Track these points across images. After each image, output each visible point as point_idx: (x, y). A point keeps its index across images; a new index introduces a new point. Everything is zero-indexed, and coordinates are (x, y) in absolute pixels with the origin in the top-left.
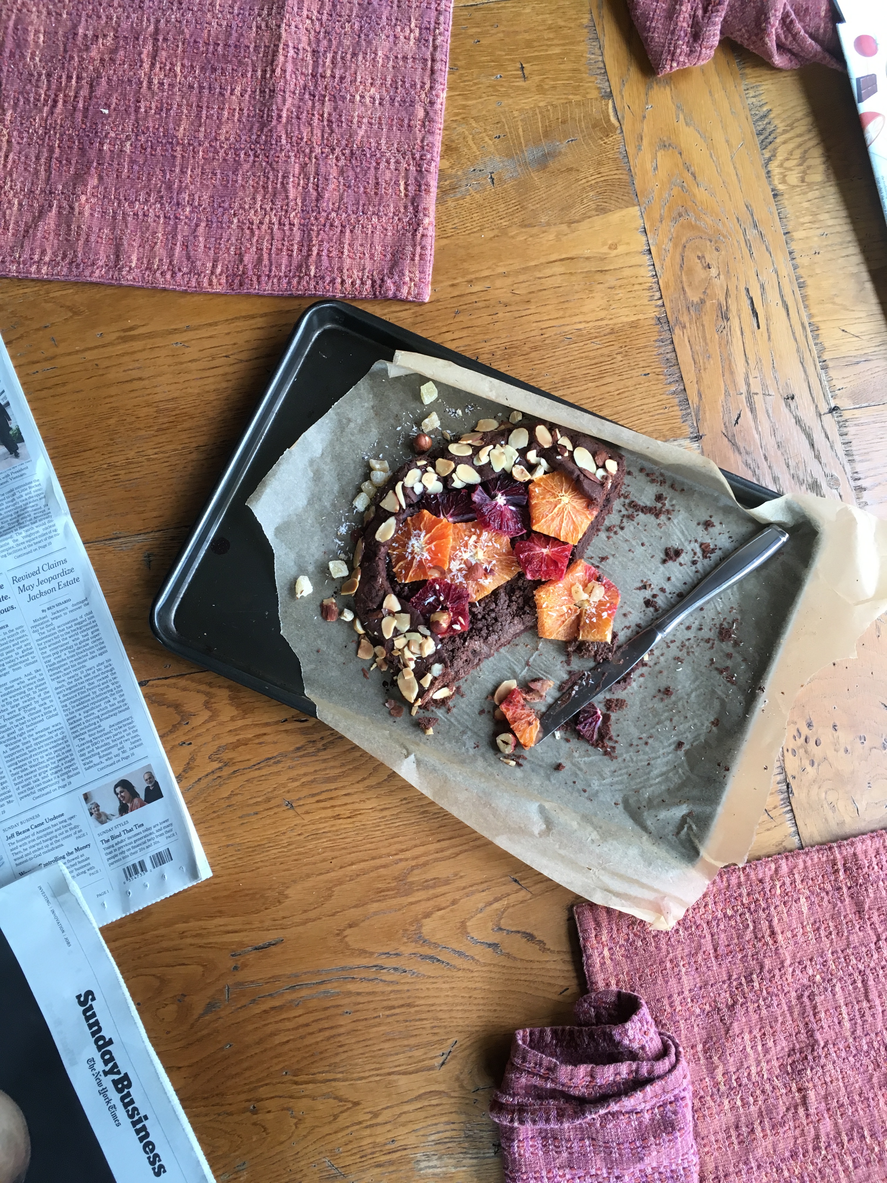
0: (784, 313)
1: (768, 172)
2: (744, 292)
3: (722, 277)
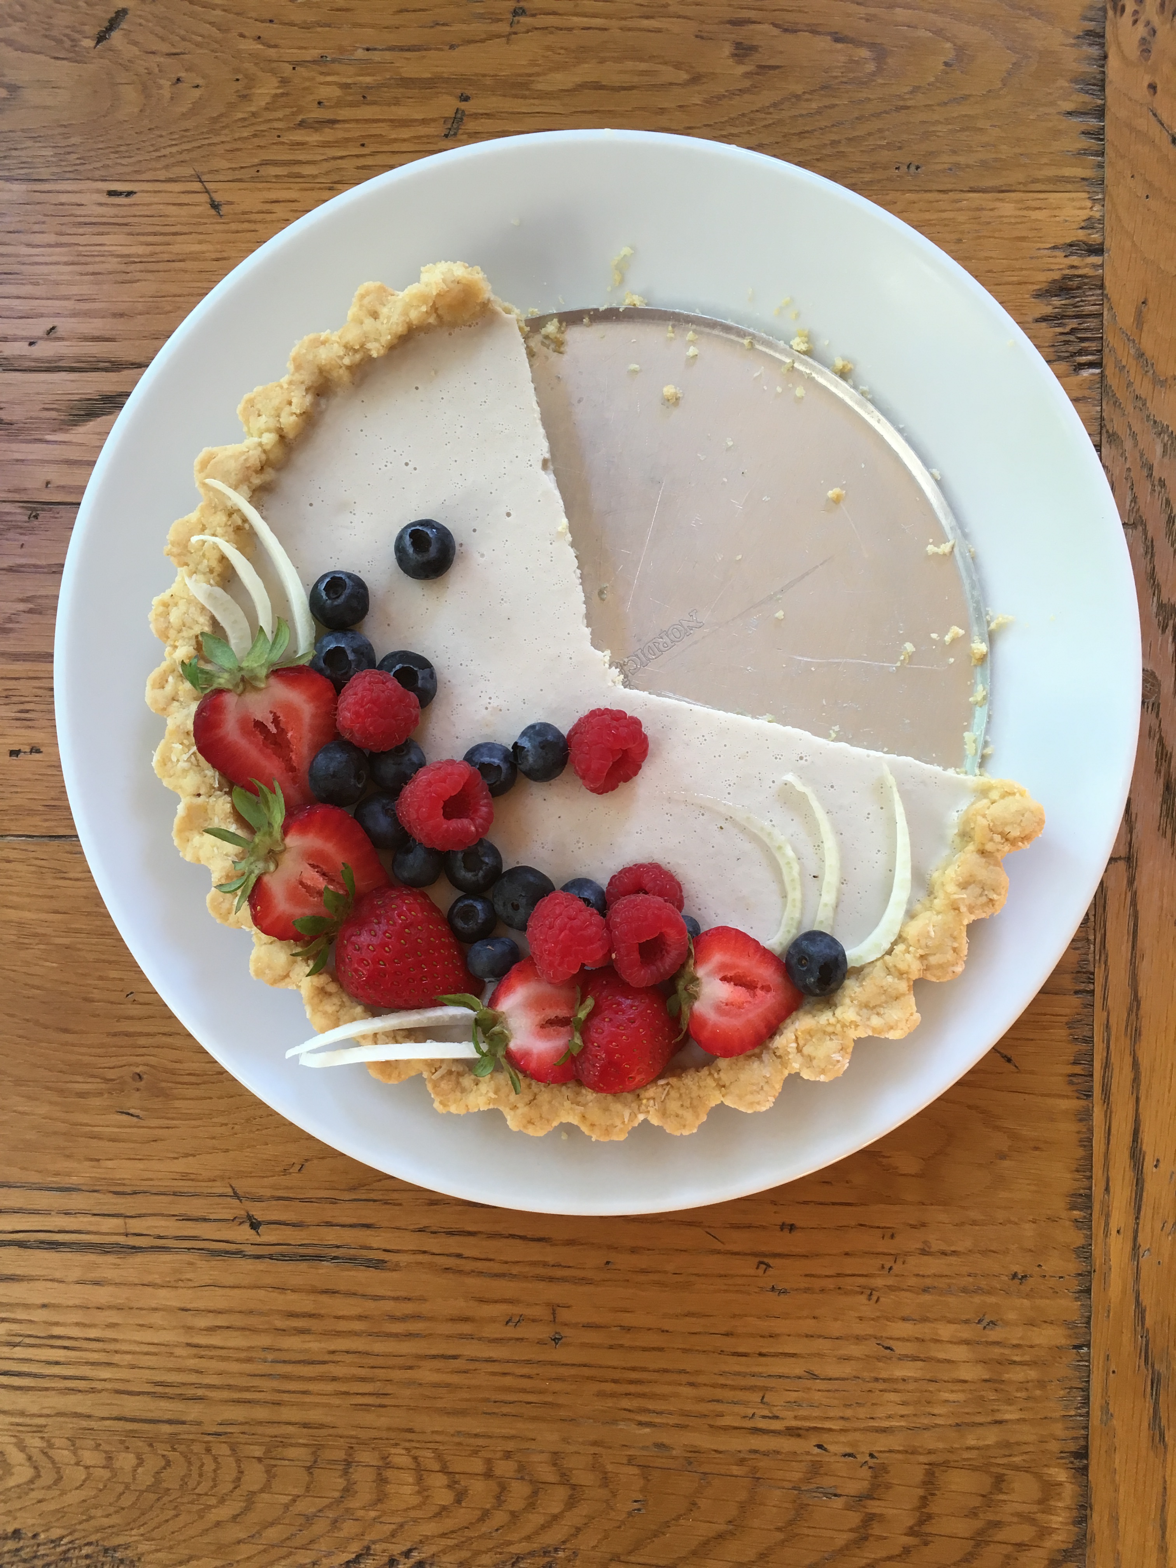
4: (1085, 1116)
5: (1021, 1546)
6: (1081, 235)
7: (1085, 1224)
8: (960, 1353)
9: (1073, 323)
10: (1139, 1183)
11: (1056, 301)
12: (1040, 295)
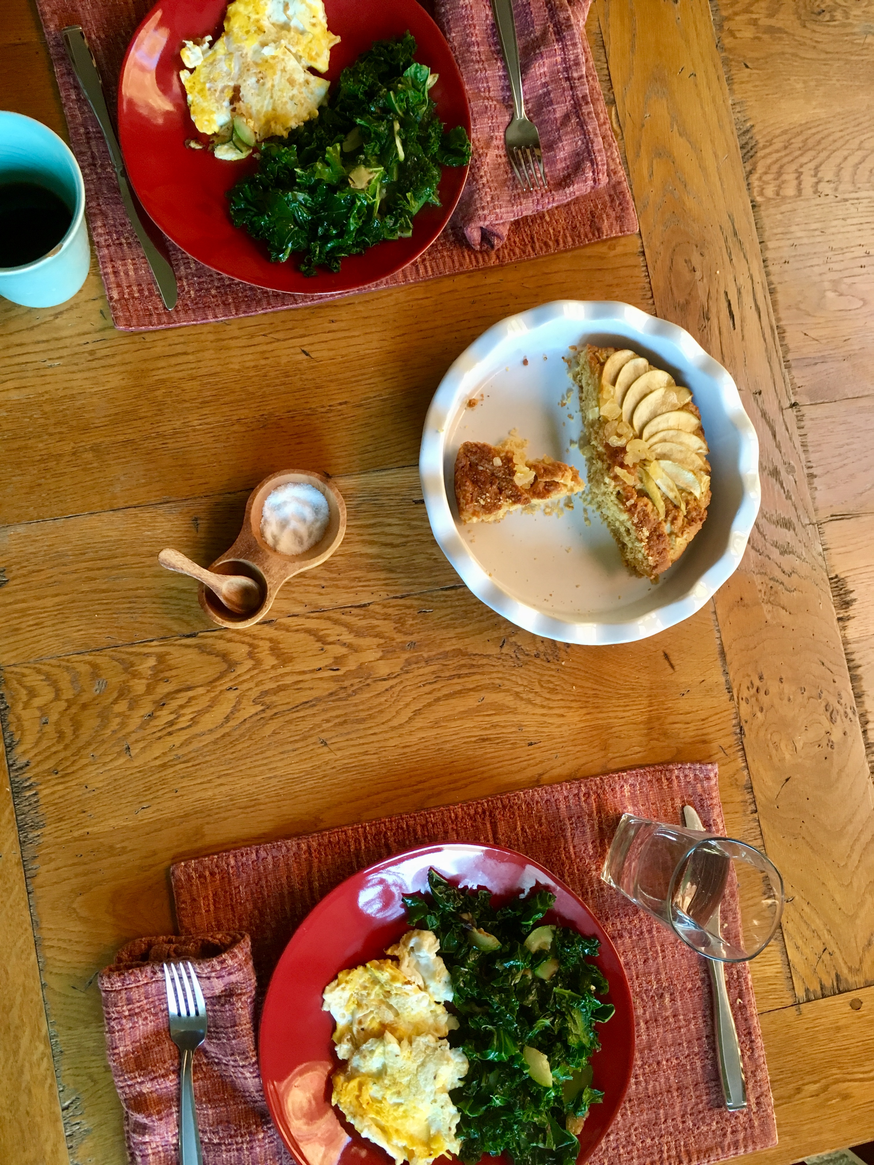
0: (756, 316)
1: (748, 184)
2: (723, 296)
3: (705, 280)
4: (778, 320)
5: (766, 173)
6: (847, 623)
7: (770, 283)
8: (799, 234)
9: (842, 592)
10: (755, 301)
11: (848, 599)
12: (855, 600)
